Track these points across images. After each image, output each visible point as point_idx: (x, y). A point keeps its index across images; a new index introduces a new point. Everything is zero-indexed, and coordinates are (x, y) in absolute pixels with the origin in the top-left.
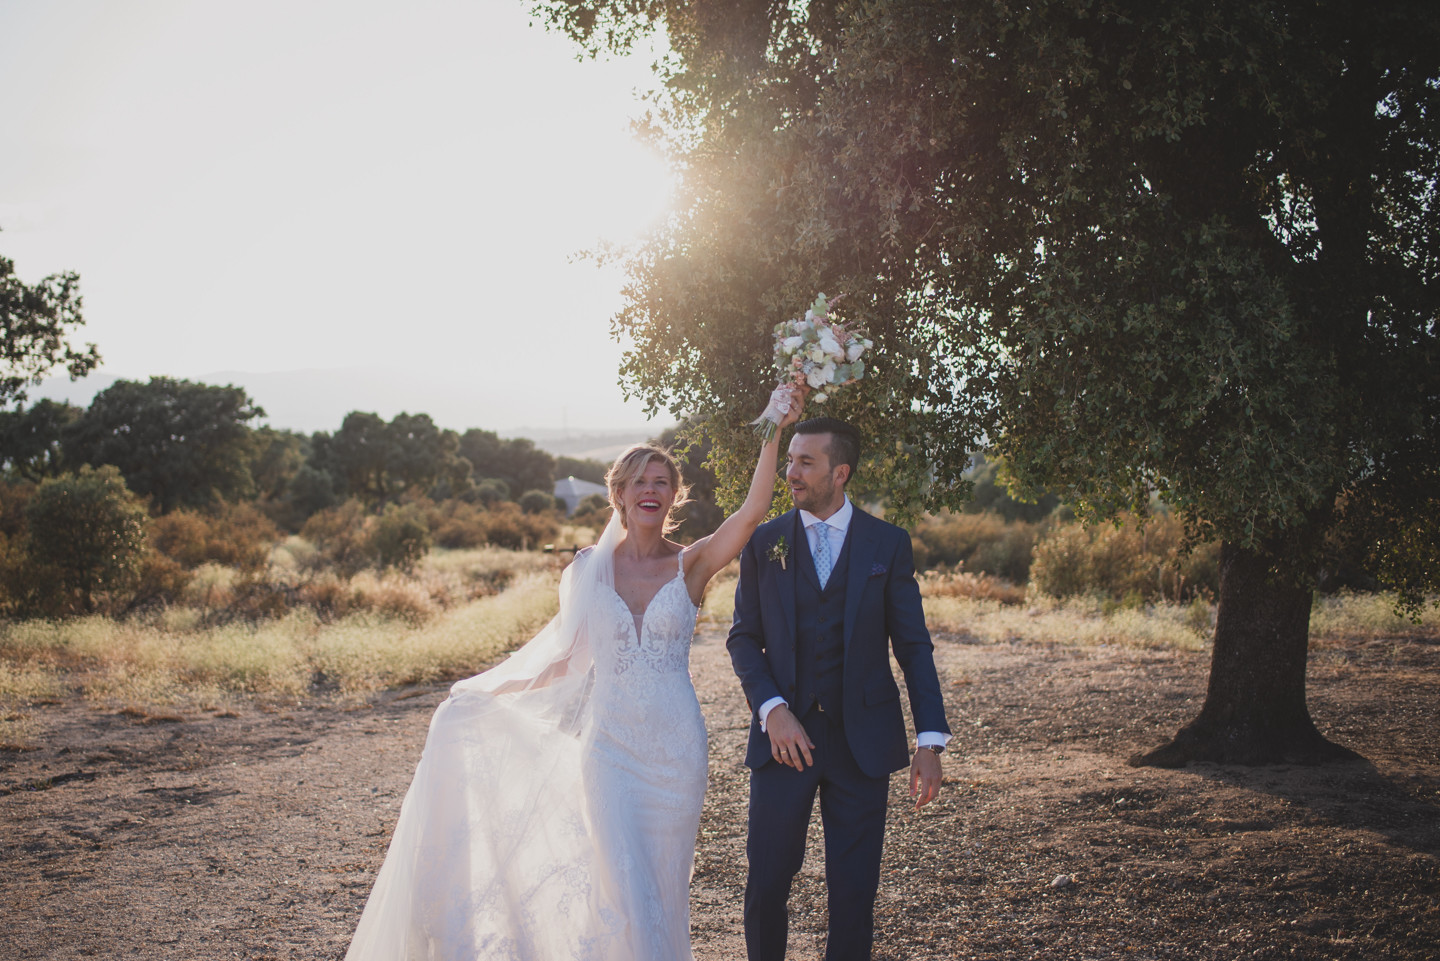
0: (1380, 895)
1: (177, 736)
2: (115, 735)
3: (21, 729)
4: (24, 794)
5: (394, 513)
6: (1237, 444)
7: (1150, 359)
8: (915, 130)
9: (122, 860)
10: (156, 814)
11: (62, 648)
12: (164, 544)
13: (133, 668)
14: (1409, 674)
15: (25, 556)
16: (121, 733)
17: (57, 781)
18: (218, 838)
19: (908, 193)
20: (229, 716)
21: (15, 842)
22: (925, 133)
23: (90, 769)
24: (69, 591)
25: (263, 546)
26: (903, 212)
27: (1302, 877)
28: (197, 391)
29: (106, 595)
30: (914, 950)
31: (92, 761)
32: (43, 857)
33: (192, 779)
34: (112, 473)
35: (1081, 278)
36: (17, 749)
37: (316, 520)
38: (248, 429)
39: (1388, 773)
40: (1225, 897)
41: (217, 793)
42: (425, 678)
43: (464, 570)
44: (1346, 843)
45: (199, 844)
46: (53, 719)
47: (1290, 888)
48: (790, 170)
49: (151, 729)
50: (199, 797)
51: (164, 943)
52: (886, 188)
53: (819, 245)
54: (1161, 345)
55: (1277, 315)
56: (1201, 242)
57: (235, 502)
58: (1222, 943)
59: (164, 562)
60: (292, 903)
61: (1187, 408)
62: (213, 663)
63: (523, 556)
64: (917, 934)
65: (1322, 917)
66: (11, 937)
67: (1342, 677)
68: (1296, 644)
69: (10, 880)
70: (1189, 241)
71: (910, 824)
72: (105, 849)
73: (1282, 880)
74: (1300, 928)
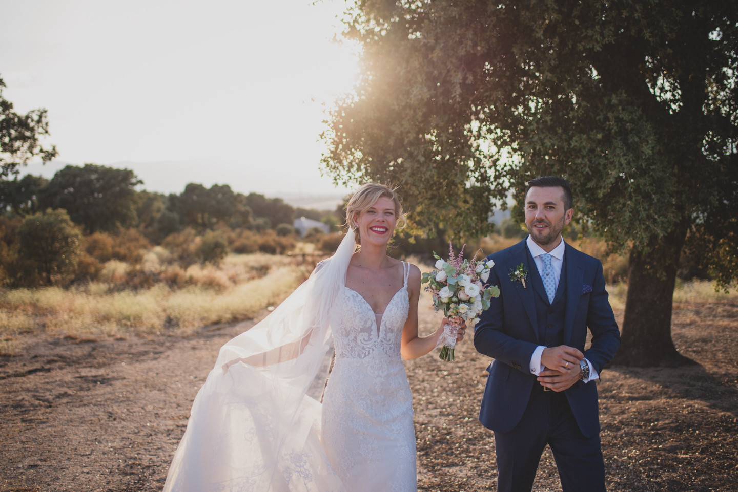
0: (704, 433)
1: (94, 349)
2: (62, 348)
3: (12, 345)
4: (13, 379)
5: (210, 235)
6: (624, 205)
7: (583, 162)
8: (470, 43)
9: (64, 413)
10: (82, 389)
11: (35, 304)
12: (90, 250)
13: (72, 314)
14: (725, 322)
15: (16, 256)
16: (65, 348)
17: (30, 372)
18: (113, 402)
19: (466, 74)
20: (121, 339)
21: (8, 403)
22: (475, 45)
23: (48, 366)
24: (40, 274)
25: (142, 252)
26: (463, 85)
27: (665, 424)
28: (110, 171)
29: (59, 277)
30: (469, 460)
31: (49, 362)
32: (22, 411)
33: (101, 372)
34: (63, 213)
35: (551, 120)
36: (10, 356)
37: (170, 238)
38: (134, 192)
39: (711, 372)
40: (627, 434)
41: (114, 379)
42: (224, 320)
43: (246, 265)
44: (688, 407)
45: (104, 405)
46: (29, 340)
47: (660, 429)
48: (408, 62)
49: (81, 346)
50: (104, 381)
51: (84, 455)
52: (455, 71)
53: (422, 99)
54: (589, 155)
55: (648, 142)
56: (612, 103)
57: (128, 228)
58: (624, 457)
59: (89, 259)
60: (151, 435)
61: (601, 188)
62: (114, 312)
63: (277, 258)
64: (470, 452)
65: (675, 444)
66: (4, 452)
67: (691, 324)
68: (666, 307)
69: (4, 423)
70: (606, 102)
71: (470, 396)
72: (54, 407)
73: (656, 425)
74: (663, 449)
